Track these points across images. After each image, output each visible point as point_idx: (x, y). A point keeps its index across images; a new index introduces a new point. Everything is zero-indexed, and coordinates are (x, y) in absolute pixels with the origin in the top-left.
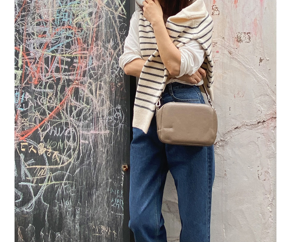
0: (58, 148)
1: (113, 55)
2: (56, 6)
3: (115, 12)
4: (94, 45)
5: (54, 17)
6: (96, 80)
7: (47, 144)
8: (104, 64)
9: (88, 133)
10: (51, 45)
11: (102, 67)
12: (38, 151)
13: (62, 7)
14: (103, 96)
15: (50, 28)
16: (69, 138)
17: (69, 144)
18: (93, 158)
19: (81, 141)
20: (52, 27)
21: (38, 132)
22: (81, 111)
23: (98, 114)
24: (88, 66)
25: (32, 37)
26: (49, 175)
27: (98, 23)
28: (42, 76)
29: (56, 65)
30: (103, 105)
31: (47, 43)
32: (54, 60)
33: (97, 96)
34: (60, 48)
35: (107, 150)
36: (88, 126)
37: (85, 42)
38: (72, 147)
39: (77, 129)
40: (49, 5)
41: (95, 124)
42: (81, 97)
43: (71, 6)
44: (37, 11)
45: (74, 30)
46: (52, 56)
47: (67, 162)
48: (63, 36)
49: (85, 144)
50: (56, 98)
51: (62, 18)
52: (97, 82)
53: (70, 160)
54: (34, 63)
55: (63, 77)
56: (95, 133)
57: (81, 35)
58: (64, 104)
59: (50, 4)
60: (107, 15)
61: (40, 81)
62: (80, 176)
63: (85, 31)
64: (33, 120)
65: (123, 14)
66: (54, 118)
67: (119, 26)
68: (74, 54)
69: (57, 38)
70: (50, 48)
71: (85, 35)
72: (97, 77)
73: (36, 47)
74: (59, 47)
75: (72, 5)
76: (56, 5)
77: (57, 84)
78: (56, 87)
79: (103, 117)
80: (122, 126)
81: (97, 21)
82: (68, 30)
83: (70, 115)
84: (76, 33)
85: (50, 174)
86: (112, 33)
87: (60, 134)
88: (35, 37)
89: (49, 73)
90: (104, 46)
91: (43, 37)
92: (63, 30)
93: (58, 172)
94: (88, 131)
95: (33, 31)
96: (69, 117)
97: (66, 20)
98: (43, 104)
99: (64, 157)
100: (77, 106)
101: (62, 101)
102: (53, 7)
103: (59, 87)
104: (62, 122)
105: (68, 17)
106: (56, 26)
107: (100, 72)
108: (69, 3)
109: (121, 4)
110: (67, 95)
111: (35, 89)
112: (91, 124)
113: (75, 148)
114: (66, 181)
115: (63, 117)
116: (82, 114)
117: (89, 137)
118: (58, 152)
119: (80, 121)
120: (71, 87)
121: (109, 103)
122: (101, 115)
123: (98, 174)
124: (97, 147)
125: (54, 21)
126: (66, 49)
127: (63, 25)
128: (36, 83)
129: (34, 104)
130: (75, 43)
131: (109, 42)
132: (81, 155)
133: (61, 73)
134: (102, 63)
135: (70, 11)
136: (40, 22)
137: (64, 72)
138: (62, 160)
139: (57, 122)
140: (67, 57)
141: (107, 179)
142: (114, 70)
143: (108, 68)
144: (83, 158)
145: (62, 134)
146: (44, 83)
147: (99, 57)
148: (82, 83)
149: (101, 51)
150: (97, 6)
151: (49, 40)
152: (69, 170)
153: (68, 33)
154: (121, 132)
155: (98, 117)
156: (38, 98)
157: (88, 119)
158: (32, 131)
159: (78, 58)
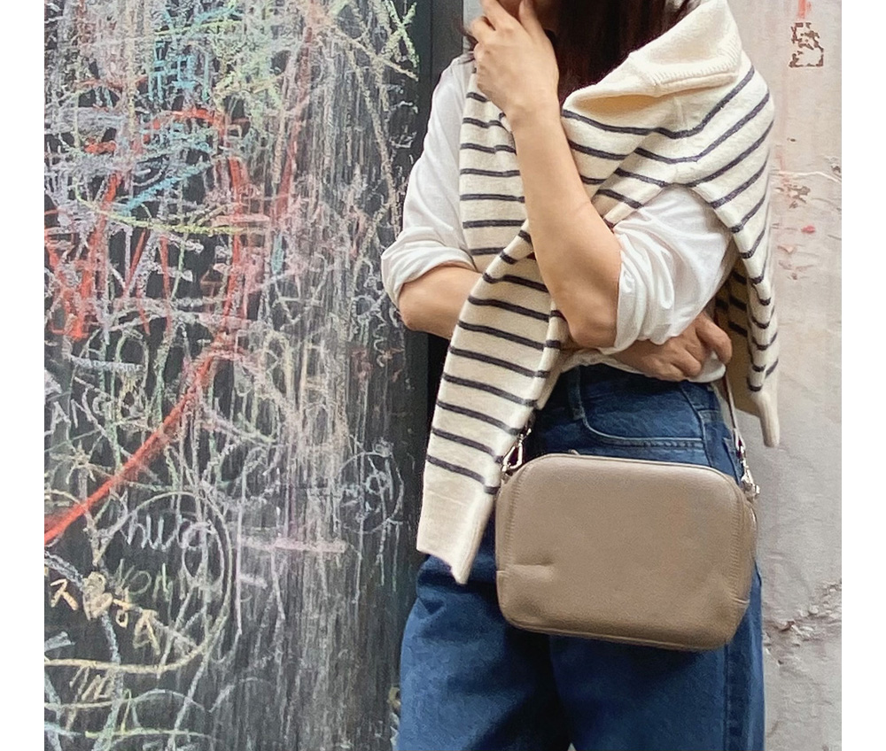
0: (155, 596)
1: (365, 235)
2: (151, 25)
3: (372, 54)
4: (292, 190)
5: (144, 73)
6: (296, 333)
7: (116, 580)
8: (327, 269)
9: (267, 548)
10: (133, 184)
11: (322, 283)
12: (84, 602)
13: (172, 30)
14: (322, 400)
15: (128, 117)
16: (194, 560)
17: (194, 583)
18: (284, 647)
19: (240, 577)
20: (138, 113)
21: (85, 530)
22: (238, 458)
23: (305, 473)
24: (267, 276)
25: (63, 151)
26: (121, 701)
27: (307, 101)
28: (98, 309)
29: (151, 265)
30: (320, 435)
31: (119, 178)
32: (144, 244)
33: (301, 401)
34: (166, 200)
35: (337, 621)
36: (265, 519)
37: (257, 177)
38: (207, 599)
39: (225, 526)
40: (128, 25)
41: (294, 514)
42: (239, 400)
43: (205, 26)
44: (81, 46)
45: (216, 127)
46: (137, 231)
47: (186, 654)
48: (176, 148)
49: (252, 588)
50: (150, 399)
51: (174, 78)
52: (299, 343)
53: (200, 648)
54: (71, 255)
55: (175, 314)
56: (291, 547)
57: (242, 148)
58: (178, 424)
59: (129, 18)
60: (342, 65)
61: (92, 329)
62: (235, 716)
63: (258, 134)
64: (67, 482)
65: (406, 65)
66: (142, 478)
67: (390, 113)
68: (215, 223)
69: (154, 159)
70: (131, 197)
71: (259, 148)
72: (302, 321)
73: (77, 193)
74: (160, 193)
75: (211, 25)
76: (152, 23)
77: (154, 343)
78: (150, 354)
79: (321, 485)
80: (394, 526)
81: (303, 90)
82: (194, 125)
83: (201, 471)
84: (225, 137)
85: (127, 697)
86: (361, 142)
87: (165, 540)
88: (76, 151)
89: (126, 299)
90: (328, 195)
91: (103, 153)
92: (177, 126)
93: (156, 691)
94: (267, 538)
95: (67, 129)
96: (196, 477)
97: (189, 86)
98: (102, 421)
99: (175, 634)
100: (226, 436)
101: (173, 413)
102: (140, 30)
103: (162, 353)
104: (170, 497)
105: (196, 74)
106: (151, 107)
107: (314, 301)
108: (199, 17)
109: (396, 20)
110: (191, 389)
111: (74, 358)
112: (278, 509)
113: (218, 600)
114: (182, 727)
115: (174, 475)
116: (245, 468)
117: (269, 564)
118: (155, 613)
119: (238, 495)
120: (204, 356)
121: (347, 430)
122: (314, 477)
123: (299, 715)
124: (298, 605)
125: (142, 87)
126: (189, 204)
127: (177, 105)
128: (79, 334)
129: (71, 418)
130: (219, 179)
131: (348, 178)
132: (240, 632)
133: (169, 300)
134: (322, 267)
135: (202, 49)
136: (92, 92)
137: (180, 295)
138: (168, 646)
139: (154, 494)
140: (192, 236)
141: (335, 739)
142: (368, 298)
143: (344, 289)
144: (247, 642)
145: (168, 543)
146: (107, 338)
147: (309, 241)
148: (244, 342)
149: (320, 215)
150: (305, 30)
151: (124, 166)
152: (193, 688)
153: (196, 139)
154: (393, 552)
155: (303, 486)
156: (84, 396)
157: (266, 490)
158: (65, 524)
159: (230, 240)
